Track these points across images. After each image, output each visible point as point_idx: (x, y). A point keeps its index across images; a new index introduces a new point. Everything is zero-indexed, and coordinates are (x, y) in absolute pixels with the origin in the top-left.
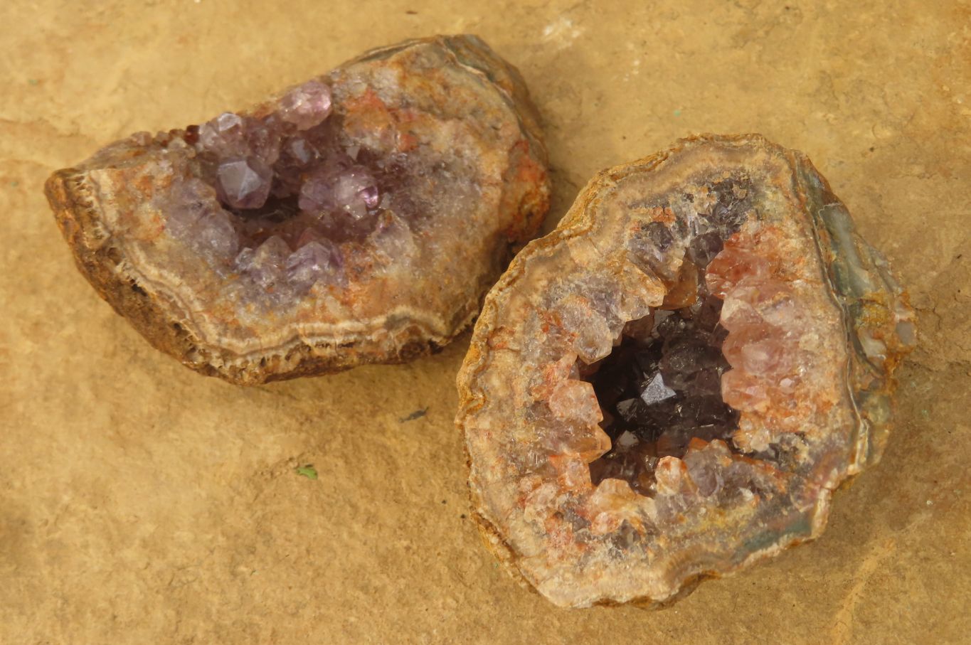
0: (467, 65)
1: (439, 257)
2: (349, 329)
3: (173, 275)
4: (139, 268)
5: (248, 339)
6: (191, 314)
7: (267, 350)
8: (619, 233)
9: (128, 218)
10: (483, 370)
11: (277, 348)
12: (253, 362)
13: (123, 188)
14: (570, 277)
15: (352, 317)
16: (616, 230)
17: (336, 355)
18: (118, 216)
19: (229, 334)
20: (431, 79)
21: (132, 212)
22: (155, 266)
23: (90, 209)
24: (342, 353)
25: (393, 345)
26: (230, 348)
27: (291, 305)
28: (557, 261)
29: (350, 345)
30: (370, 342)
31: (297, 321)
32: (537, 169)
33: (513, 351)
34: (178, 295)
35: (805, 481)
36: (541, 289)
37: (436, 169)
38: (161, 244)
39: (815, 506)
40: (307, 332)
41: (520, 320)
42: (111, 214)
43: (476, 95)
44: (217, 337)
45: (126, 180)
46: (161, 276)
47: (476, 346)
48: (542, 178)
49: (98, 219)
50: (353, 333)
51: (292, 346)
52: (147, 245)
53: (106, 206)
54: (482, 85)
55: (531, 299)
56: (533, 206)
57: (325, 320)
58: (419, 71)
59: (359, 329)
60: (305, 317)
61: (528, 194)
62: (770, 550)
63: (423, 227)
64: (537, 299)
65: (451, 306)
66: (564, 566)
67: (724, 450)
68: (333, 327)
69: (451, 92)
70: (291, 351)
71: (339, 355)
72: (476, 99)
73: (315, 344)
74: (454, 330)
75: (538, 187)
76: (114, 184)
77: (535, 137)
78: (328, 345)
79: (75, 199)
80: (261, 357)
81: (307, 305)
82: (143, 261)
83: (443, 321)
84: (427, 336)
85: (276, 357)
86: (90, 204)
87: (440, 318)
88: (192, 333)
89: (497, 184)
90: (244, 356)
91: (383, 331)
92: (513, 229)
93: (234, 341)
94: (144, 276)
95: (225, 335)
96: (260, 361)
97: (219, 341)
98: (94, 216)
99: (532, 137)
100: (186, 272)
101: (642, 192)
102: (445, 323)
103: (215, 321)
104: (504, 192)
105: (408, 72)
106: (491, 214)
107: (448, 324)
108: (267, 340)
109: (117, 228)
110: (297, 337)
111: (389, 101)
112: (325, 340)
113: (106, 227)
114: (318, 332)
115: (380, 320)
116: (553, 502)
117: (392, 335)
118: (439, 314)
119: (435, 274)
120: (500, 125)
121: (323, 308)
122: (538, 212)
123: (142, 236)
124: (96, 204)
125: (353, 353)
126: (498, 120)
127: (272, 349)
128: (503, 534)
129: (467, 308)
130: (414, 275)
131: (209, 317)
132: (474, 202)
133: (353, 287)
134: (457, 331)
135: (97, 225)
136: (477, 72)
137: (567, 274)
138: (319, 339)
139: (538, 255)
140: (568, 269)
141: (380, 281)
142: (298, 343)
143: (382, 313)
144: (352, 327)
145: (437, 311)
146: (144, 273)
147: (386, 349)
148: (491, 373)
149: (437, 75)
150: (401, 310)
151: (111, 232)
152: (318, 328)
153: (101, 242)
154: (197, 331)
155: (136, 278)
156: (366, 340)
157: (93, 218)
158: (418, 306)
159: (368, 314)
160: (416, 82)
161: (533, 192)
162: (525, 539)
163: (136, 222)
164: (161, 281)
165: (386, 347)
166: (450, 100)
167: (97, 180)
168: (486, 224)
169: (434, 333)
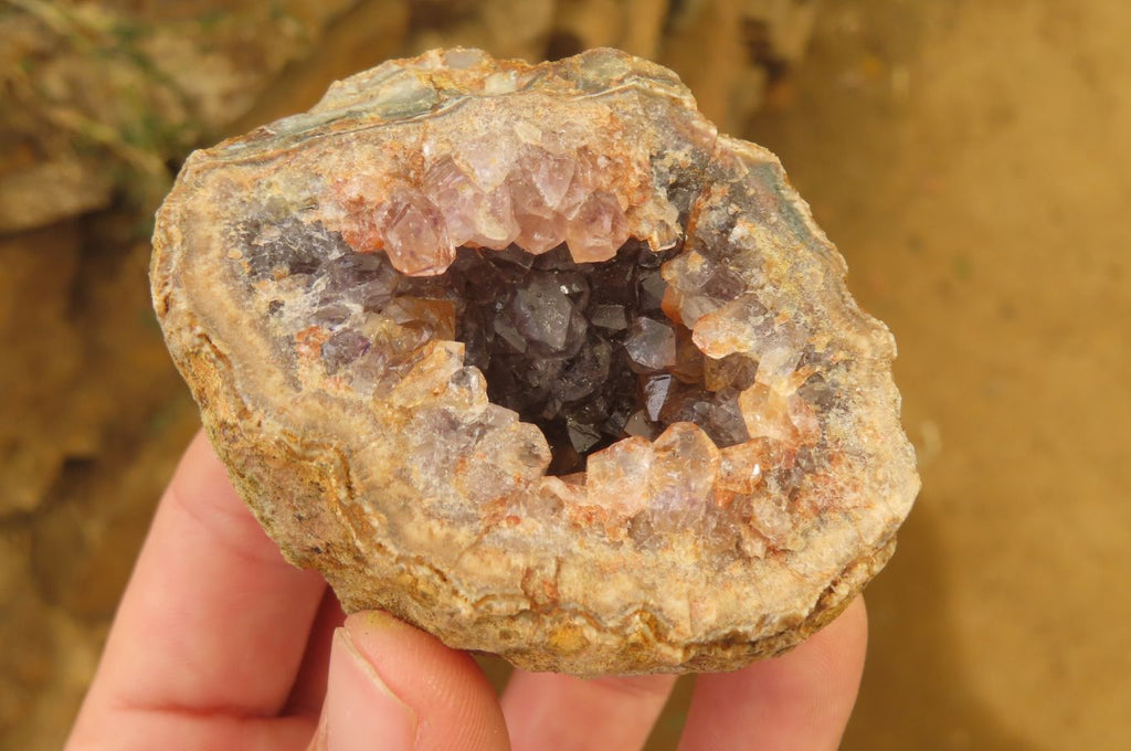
8: (344, 407)
10: (592, 618)
14: (421, 487)
16: (340, 411)
28: (393, 509)
33: (558, 570)
35: (713, 159)
36: (446, 530)
39: (739, 154)
41: (505, 560)
47: (553, 633)
55: (466, 544)
62: (803, 212)
64: (463, 535)
66: (867, 481)
67: (676, 263)
101: (270, 373)
116: (779, 503)
128: (832, 578)
137: (414, 490)
139: (386, 537)
140: (405, 490)
148: (597, 605)
162: (832, 546)
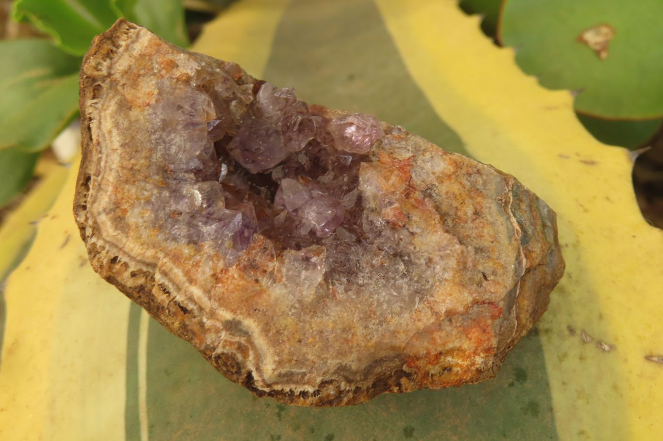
0: (514, 215)
1: (326, 318)
2: (195, 297)
3: (118, 139)
4: (103, 114)
5: (119, 232)
6: (103, 178)
7: (125, 253)
9: (133, 77)
11: (132, 258)
12: (107, 253)
13: (150, 55)
15: (207, 292)
17: (166, 306)
18: (126, 68)
19: (110, 215)
20: (471, 198)
21: (139, 76)
22: (113, 122)
23: (114, 49)
24: (173, 309)
25: (216, 344)
26: (101, 226)
27: (175, 239)
29: (184, 310)
30: (201, 324)
31: (167, 255)
32: (489, 340)
34: (107, 156)
37: (397, 255)
38: (134, 113)
40: (164, 268)
42: (122, 63)
43: (495, 240)
44: (101, 210)
45: (158, 51)
46: (110, 132)
48: (487, 350)
49: (111, 59)
50: (196, 303)
51: (145, 269)
52: (125, 106)
53: (126, 55)
54: (510, 238)
56: (457, 365)
57: (187, 273)
58: (468, 184)
59: (203, 306)
60: (176, 258)
61: (460, 350)
63: (337, 285)
65: (294, 362)
68: (187, 284)
69: (478, 221)
70: (140, 271)
71: (168, 308)
72: (492, 242)
73: (161, 282)
74: (276, 383)
75: (475, 353)
76: (146, 47)
77: (518, 318)
78: (168, 293)
79: (114, 36)
80: (116, 255)
81: (187, 251)
82: (109, 112)
83: (274, 367)
84: (250, 366)
85: (126, 265)
86: (118, 47)
87: (275, 361)
88: (91, 191)
89: (437, 313)
90: (106, 242)
91: (219, 325)
92: (417, 363)
93: (109, 224)
94: (100, 122)
95: (107, 214)
96: (113, 256)
97: (99, 214)
98: (111, 55)
99: (514, 315)
100: (130, 146)
102: (274, 370)
103: (113, 197)
104: (439, 326)
105: (457, 176)
106: (406, 332)
107: (276, 373)
108: (132, 245)
109: (117, 76)
110: (154, 266)
111: (416, 180)
112: (171, 287)
113: (110, 68)
114: (172, 276)
115: (227, 315)
117: (224, 335)
118: (277, 358)
119: (308, 326)
120: (491, 278)
121: (197, 265)
122: (457, 374)
123: (129, 97)
124: (121, 50)
125: (180, 318)
126: (494, 273)
127: (129, 256)
129: (306, 378)
130: (290, 310)
131: (112, 192)
132: (401, 307)
133: (233, 271)
134: (278, 387)
135: (105, 61)
136: (517, 227)
138: (167, 283)
141: (258, 288)
142: (151, 271)
143: (234, 311)
144: (199, 298)
145: (278, 355)
146: (102, 120)
147: (209, 342)
149: (479, 199)
150: (250, 324)
151: (110, 75)
152: (175, 274)
153: (96, 73)
154: (94, 194)
155: (94, 119)
156: (201, 319)
157: (109, 54)
158: (267, 335)
159: (222, 301)
160: (456, 188)
161: (467, 353)
163: (135, 85)
164: (107, 135)
165: (210, 338)
166: (470, 224)
167: (140, 36)
168: (394, 333)
169: (258, 369)
